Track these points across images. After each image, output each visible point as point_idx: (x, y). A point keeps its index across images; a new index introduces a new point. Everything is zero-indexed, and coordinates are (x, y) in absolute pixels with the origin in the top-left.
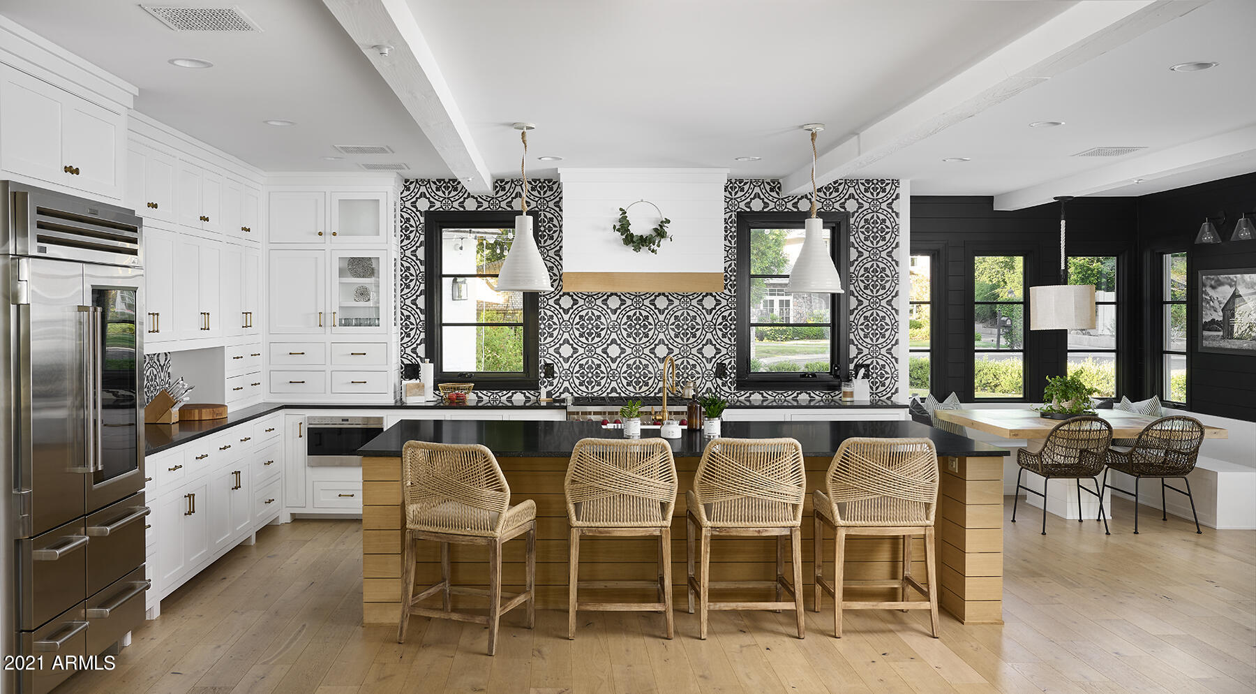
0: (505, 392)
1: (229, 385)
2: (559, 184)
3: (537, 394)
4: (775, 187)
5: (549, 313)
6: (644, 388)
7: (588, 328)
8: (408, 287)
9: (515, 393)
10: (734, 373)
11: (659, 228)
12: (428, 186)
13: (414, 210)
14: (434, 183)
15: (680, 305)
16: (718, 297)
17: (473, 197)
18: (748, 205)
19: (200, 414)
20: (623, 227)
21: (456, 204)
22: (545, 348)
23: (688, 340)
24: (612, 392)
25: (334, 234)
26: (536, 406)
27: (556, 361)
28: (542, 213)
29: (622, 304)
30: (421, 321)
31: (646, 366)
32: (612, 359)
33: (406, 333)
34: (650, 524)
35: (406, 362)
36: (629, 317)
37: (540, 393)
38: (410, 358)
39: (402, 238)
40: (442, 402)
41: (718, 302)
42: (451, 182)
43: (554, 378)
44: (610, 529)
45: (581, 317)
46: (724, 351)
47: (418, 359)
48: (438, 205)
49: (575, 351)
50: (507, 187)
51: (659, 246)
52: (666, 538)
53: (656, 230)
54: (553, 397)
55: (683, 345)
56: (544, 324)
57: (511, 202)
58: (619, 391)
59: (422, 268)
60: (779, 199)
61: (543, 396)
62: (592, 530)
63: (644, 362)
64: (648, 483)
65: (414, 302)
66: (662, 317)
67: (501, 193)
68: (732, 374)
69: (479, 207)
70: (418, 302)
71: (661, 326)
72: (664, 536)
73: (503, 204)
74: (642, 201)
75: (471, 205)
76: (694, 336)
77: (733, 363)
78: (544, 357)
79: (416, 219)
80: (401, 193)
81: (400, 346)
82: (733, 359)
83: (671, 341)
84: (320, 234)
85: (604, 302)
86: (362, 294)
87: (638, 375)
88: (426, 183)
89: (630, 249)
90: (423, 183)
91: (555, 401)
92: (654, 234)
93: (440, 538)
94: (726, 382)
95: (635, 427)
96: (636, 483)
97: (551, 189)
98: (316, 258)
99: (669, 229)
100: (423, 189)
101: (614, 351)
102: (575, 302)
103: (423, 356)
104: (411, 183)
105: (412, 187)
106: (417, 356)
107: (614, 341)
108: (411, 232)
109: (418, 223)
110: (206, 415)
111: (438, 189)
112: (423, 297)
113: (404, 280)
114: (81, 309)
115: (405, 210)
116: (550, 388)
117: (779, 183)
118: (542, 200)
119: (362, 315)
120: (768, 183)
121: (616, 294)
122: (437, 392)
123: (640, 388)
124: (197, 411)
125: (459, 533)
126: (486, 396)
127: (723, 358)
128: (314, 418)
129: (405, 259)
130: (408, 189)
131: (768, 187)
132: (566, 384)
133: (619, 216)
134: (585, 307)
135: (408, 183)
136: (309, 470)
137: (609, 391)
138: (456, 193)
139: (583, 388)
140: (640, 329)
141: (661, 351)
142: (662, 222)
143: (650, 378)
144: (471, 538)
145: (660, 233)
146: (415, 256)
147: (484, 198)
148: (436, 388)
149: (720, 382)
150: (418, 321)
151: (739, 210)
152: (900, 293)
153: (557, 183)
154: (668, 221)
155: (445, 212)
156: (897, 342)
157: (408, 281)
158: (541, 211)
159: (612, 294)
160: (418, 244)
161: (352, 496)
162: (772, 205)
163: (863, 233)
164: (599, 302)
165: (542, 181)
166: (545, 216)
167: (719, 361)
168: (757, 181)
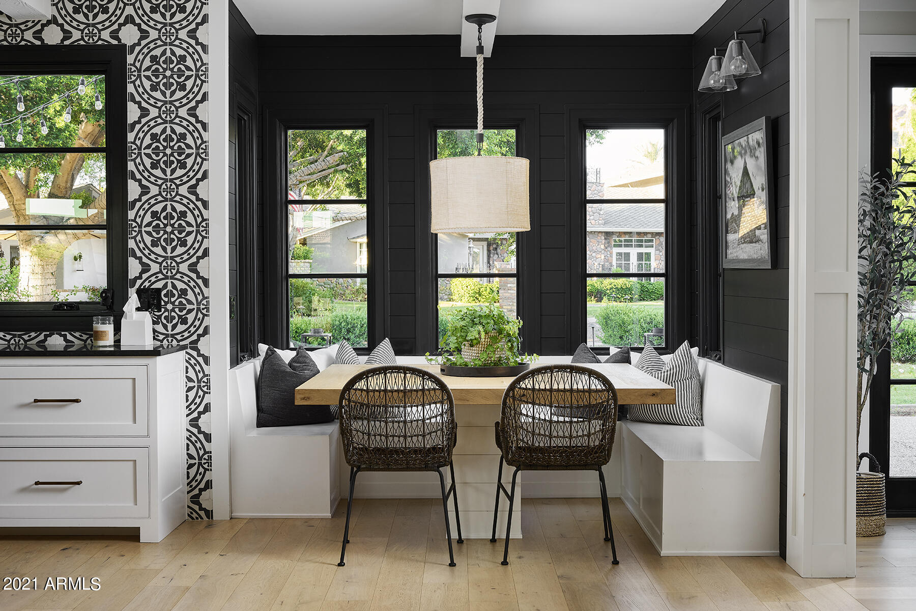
60: (11, 26)
152: (210, 174)
156: (206, 253)
163: (148, 78)
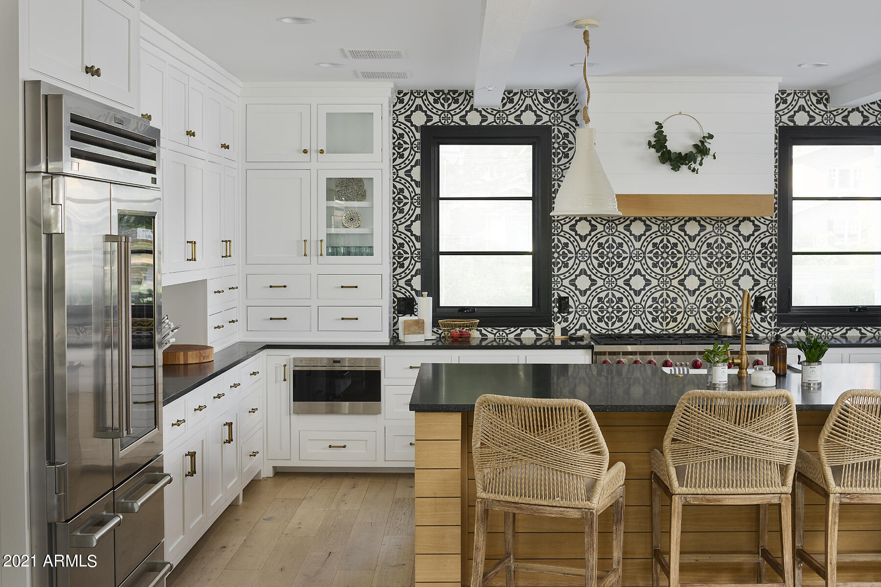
0: (512, 329)
1: (212, 322)
2: (575, 95)
3: (549, 331)
4: (822, 99)
5: (563, 240)
6: (672, 325)
7: (608, 257)
8: (401, 211)
9: (525, 330)
10: (775, 307)
11: (700, 144)
12: (425, 97)
13: (409, 124)
14: (432, 94)
15: (713, 231)
16: (756, 222)
17: (476, 110)
18: (791, 118)
19: (186, 356)
20: (659, 142)
21: (456, 119)
22: (559, 280)
23: (722, 270)
24: (635, 328)
25: (322, 152)
26: (550, 345)
27: (572, 294)
28: (556, 127)
29: (647, 230)
30: (416, 249)
31: (675, 299)
32: (635, 291)
33: (399, 263)
34: (767, 490)
35: (399, 295)
36: (655, 245)
37: (553, 330)
38: (403, 291)
39: (395, 156)
40: (440, 340)
41: (757, 228)
42: (451, 93)
43: (569, 313)
44: (720, 497)
45: (600, 245)
46: (763, 283)
47: (413, 293)
48: (436, 119)
49: (594, 283)
50: (516, 98)
51: (701, 164)
52: (786, 507)
53: (696, 146)
54: (570, 333)
55: (717, 276)
56: (558, 253)
57: (520, 116)
58: (643, 327)
59: (418, 190)
60: (827, 112)
61: (558, 334)
62: (698, 498)
63: (672, 295)
64: (767, 443)
65: (408, 228)
66: (692, 245)
67: (509, 106)
68: (772, 308)
69: (483, 121)
70: (412, 228)
71: (692, 255)
72: (783, 504)
73: (511, 118)
74: (680, 113)
75: (474, 119)
76: (730, 266)
77: (773, 296)
78: (558, 289)
79: (411, 134)
80: (394, 106)
81: (392, 278)
82: (773, 292)
83: (703, 271)
84: (305, 151)
85: (627, 228)
86: (352, 219)
87: (665, 310)
88: (422, 94)
89: (666, 168)
90: (419, 94)
91: (572, 338)
92: (694, 151)
93: (521, 509)
94: (766, 317)
95: (722, 374)
96: (753, 442)
97: (566, 101)
98: (301, 178)
99: (710, 144)
100: (419, 101)
101: (638, 282)
102: (594, 227)
103: (418, 288)
104: (405, 94)
105: (406, 99)
106: (412, 289)
107: (637, 272)
108: (405, 149)
109: (413, 140)
110: (192, 358)
111: (436, 101)
112: (418, 223)
113: (396, 203)
114: (109, 238)
115: (397, 124)
116: (564, 324)
117: (827, 94)
118: (556, 114)
119: (353, 243)
120: (815, 95)
121: (640, 219)
122: (435, 329)
123: (668, 324)
124: (182, 354)
125: (545, 503)
126: (491, 334)
127: (762, 290)
128: (301, 359)
129: (398, 179)
130: (402, 101)
131: (814, 99)
132: (583, 320)
133: (653, 129)
134: (604, 234)
135: (402, 95)
136: (294, 417)
137: (632, 327)
138: (457, 105)
139: (603, 325)
140: (667, 258)
141: (692, 283)
142: (704, 137)
143: (679, 313)
144: (562, 509)
145: (701, 150)
146: (410, 176)
147: (489, 111)
148: (435, 324)
149: (758, 317)
150: (413, 249)
151: (781, 124)
153: (573, 95)
154: (711, 137)
155: (444, 126)
157: (402, 204)
158: (554, 125)
159: (635, 219)
160: (413, 163)
161: (344, 447)
162: (818, 119)
164: (621, 228)
165: (556, 92)
166: (559, 131)
167: (757, 294)
168: (802, 92)
